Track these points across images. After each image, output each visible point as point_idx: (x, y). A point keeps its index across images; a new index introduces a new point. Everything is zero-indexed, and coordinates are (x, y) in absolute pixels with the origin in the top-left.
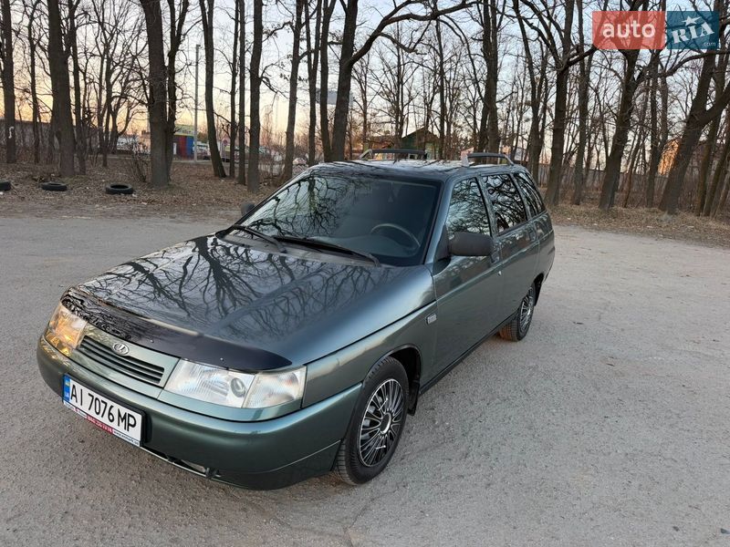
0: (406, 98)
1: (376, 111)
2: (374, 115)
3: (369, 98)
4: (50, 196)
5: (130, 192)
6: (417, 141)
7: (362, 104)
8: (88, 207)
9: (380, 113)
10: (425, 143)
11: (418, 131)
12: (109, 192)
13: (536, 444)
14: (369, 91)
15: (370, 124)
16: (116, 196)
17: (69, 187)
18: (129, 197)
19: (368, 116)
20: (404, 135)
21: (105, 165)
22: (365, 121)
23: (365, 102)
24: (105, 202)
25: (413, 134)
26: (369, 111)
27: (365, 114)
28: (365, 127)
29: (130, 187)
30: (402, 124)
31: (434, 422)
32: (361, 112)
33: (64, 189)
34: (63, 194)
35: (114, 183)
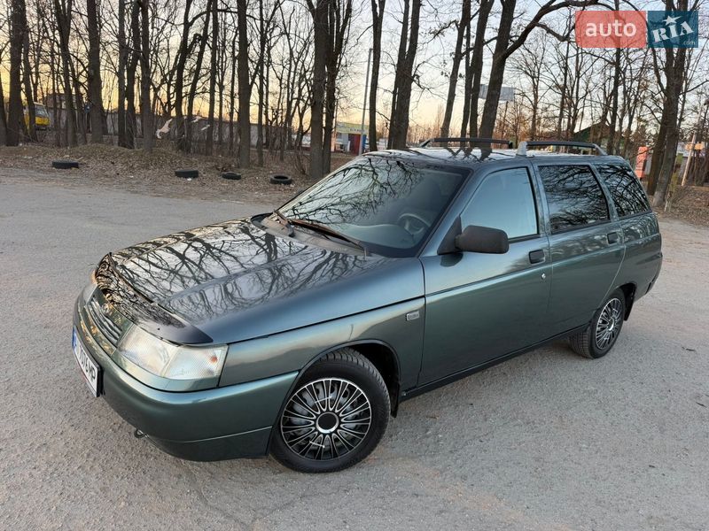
0: (582, 93)
1: (547, 106)
2: (546, 109)
3: (540, 93)
4: (226, 183)
5: (289, 183)
6: (592, 135)
7: (532, 98)
8: (248, 194)
9: (552, 108)
10: (601, 138)
11: (594, 126)
12: (273, 182)
13: (534, 479)
14: (541, 85)
15: (540, 118)
16: (278, 186)
17: (243, 177)
18: (287, 187)
19: (539, 111)
20: (576, 130)
21: (282, 159)
22: (534, 116)
23: (536, 96)
24: (265, 190)
25: (589, 129)
26: (540, 106)
27: (535, 108)
28: (534, 121)
29: (290, 178)
30: (575, 118)
31: (427, 431)
32: (531, 107)
33: (238, 178)
34: (236, 182)
35: (277, 175)
